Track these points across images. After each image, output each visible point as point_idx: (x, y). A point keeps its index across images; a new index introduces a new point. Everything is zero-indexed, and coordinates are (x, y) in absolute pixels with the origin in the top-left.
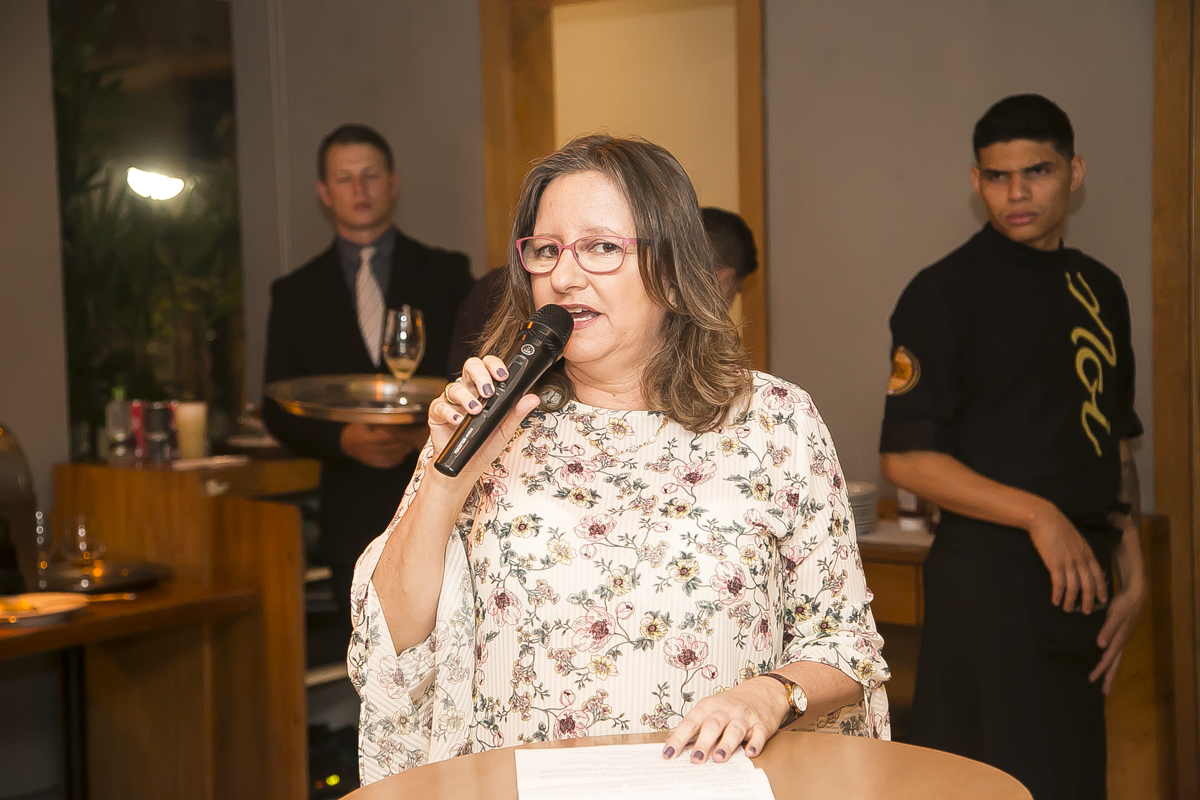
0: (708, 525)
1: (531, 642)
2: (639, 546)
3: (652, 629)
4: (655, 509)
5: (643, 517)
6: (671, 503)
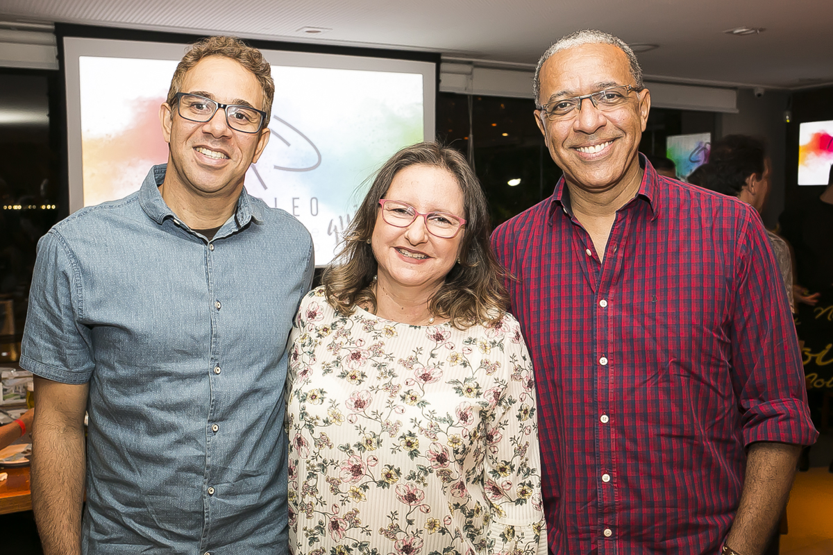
0: (429, 414)
1: (315, 471)
2: (383, 421)
3: (389, 476)
4: (398, 395)
5: (389, 399)
6: (408, 393)
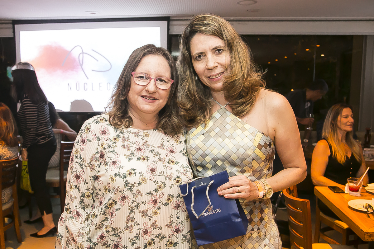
0: (182, 166)
1: (133, 209)
2: (165, 175)
3: (169, 199)
4: (166, 162)
5: (163, 164)
6: (169, 160)
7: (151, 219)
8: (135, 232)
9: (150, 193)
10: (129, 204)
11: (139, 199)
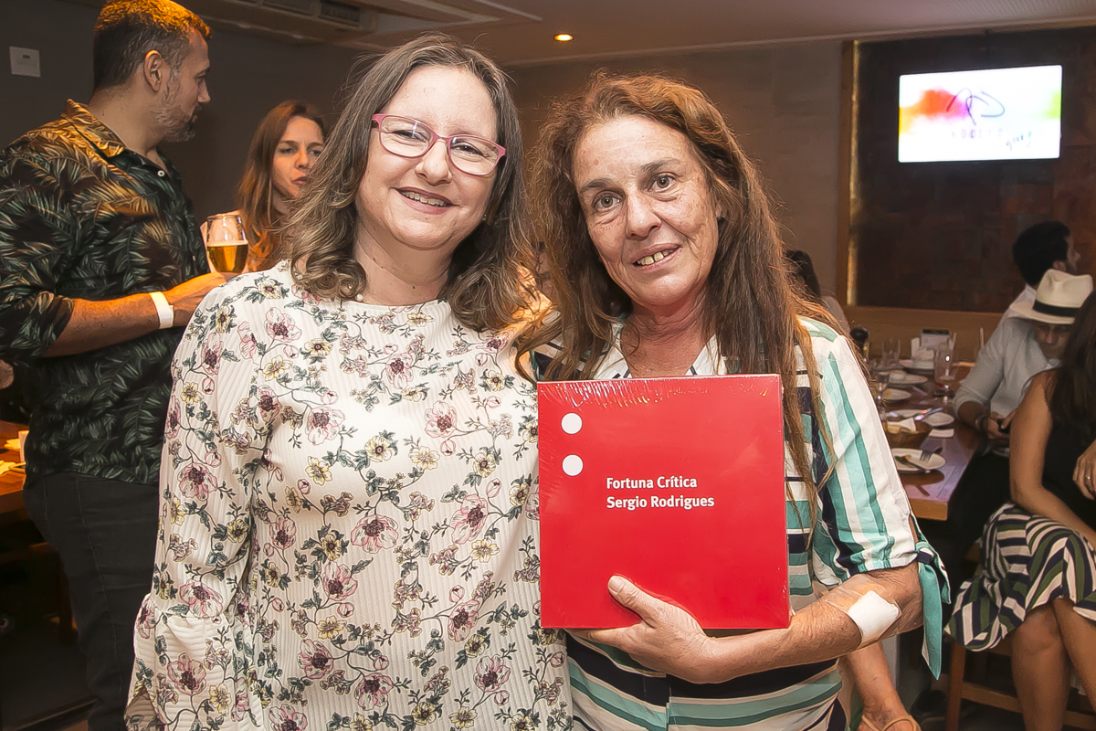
4: (477, 385)
5: (472, 396)
7: (472, 572)
8: (427, 628)
9: (455, 494)
10: (395, 542)
11: (425, 522)
